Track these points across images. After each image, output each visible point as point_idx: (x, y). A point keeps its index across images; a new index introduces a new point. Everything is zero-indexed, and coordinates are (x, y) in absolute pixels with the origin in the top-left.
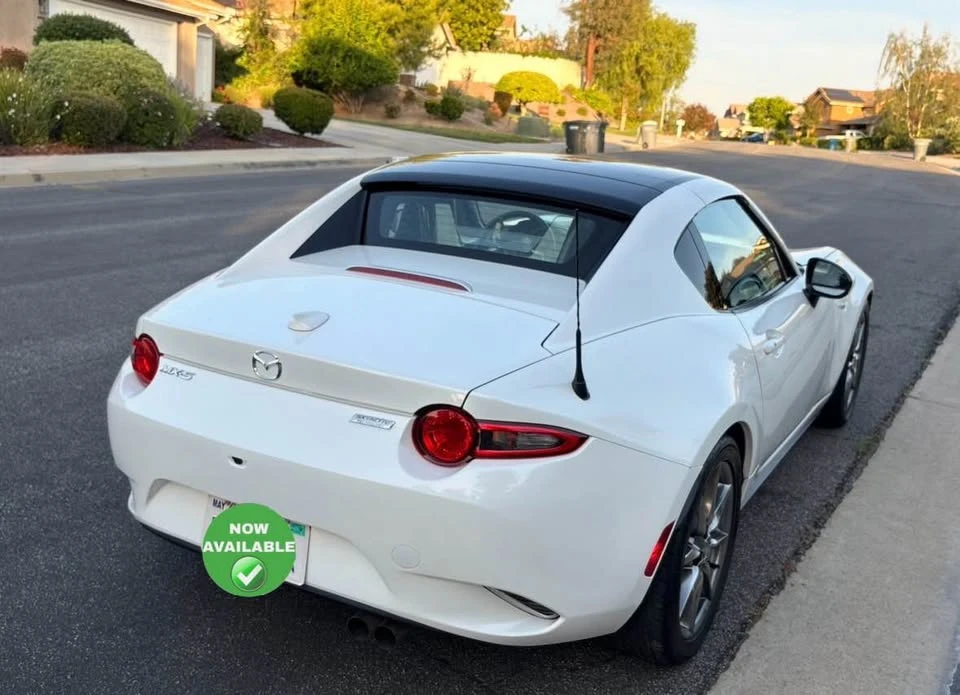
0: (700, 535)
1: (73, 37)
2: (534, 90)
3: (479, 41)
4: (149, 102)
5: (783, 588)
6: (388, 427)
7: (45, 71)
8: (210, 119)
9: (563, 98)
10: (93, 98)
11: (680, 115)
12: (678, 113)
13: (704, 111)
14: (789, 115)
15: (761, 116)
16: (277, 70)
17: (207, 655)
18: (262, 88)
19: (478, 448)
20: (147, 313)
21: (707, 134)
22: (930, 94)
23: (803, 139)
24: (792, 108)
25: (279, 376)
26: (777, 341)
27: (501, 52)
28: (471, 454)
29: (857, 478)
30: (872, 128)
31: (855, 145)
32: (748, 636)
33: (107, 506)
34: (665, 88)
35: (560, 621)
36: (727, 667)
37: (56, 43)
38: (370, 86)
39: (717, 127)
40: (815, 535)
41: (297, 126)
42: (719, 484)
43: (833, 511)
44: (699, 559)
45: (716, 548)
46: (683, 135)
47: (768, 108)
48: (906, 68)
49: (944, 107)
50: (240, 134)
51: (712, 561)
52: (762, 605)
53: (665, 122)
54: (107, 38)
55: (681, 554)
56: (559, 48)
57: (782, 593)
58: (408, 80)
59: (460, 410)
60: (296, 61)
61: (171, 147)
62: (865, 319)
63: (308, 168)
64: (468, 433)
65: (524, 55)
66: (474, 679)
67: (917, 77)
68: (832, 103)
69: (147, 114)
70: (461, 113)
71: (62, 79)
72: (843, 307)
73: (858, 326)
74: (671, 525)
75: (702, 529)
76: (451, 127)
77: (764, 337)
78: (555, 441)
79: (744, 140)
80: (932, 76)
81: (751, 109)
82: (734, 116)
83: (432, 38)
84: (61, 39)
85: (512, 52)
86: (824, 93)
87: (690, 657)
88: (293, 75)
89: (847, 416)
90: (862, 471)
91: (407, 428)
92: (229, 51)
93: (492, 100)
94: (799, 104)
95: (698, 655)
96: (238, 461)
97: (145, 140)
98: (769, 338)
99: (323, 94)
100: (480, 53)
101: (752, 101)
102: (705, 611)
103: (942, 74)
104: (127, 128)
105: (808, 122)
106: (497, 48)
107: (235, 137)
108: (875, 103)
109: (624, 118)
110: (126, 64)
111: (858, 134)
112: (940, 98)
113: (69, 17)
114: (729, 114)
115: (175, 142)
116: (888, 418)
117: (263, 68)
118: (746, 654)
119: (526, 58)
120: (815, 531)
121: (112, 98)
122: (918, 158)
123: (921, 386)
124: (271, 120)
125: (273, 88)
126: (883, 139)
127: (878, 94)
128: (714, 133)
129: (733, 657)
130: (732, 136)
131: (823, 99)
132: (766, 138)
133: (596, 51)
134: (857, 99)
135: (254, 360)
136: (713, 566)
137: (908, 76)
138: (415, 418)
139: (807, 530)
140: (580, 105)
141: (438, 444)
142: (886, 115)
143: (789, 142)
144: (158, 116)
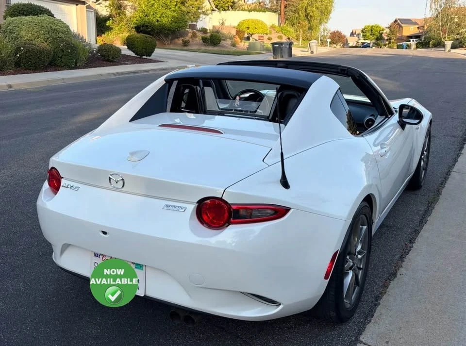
0: (352, 254)
1: (23, 14)
2: (255, 28)
3: (227, 5)
4: (63, 45)
5: (396, 276)
6: (183, 210)
7: (10, 32)
8: (95, 52)
9: (270, 31)
10: (35, 45)
11: (328, 37)
12: (327, 36)
13: (340, 33)
14: (382, 33)
15: (368, 34)
16: (127, 25)
17: (98, 333)
18: (121, 35)
19: (232, 219)
20: (54, 156)
21: (342, 45)
22: (452, 18)
23: (390, 45)
24: (383, 30)
25: (123, 187)
26: (386, 149)
27: (238, 10)
28: (228, 223)
29: (429, 216)
30: (423, 37)
31: (415, 46)
32: (379, 304)
33: (45, 255)
34: (320, 24)
35: (281, 307)
36: (370, 321)
37: (15, 18)
38: (174, 31)
39: (347, 41)
40: (410, 247)
41: (139, 53)
42: (361, 226)
43: (419, 234)
44: (352, 266)
45: (361, 259)
46: (330, 46)
47: (372, 30)
48: (439, 7)
49: (458, 25)
50: (111, 58)
51: (359, 266)
52: (386, 286)
53: (321, 40)
54: (40, 14)
55: (343, 265)
56: (267, 7)
57: (396, 279)
58: (193, 27)
59: (221, 199)
60: (137, 20)
61: (76, 67)
62: (429, 134)
63: (145, 73)
64: (226, 211)
65: (250, 11)
66: (238, 337)
67: (444, 10)
68: (403, 25)
69: (63, 52)
70: (220, 42)
71: (19, 36)
72: (418, 128)
73: (426, 138)
74: (337, 251)
75: (353, 251)
76: (216, 49)
77: (379, 147)
78: (272, 212)
79: (360, 47)
80: (452, 9)
81: (363, 31)
82: (355, 35)
83: (204, 5)
84: (17, 16)
85: (244, 10)
86: (399, 21)
87: (351, 317)
88: (135, 27)
89: (422, 184)
90: (432, 211)
91: (193, 211)
92: (103, 18)
93: (235, 34)
94: (387, 28)
95: (354, 316)
96: (105, 233)
97: (63, 64)
98: (382, 148)
99: (151, 36)
100: (228, 12)
101: (363, 27)
102: (356, 293)
103: (457, 8)
104: (54, 59)
105: (392, 36)
106: (236, 8)
107: (108, 60)
108: (424, 24)
109: (301, 40)
110: (51, 27)
111: (416, 41)
112: (456, 20)
113: (21, 4)
114: (352, 34)
115: (78, 65)
116: (443, 183)
117: (120, 25)
118: (380, 314)
119: (251, 13)
120: (410, 245)
121: (45, 44)
122: (447, 51)
123: (458, 166)
124: (125, 51)
125: (126, 35)
126: (429, 42)
127: (426, 20)
128: (345, 44)
129: (373, 316)
130: (354, 45)
131: (398, 24)
132: (371, 45)
133: (285, 7)
134: (416, 23)
135: (110, 178)
136: (360, 269)
137: (440, 10)
138: (197, 205)
139: (406, 245)
140: (279, 34)
141: (211, 218)
142: (430, 30)
143: (383, 47)
144: (69, 52)
